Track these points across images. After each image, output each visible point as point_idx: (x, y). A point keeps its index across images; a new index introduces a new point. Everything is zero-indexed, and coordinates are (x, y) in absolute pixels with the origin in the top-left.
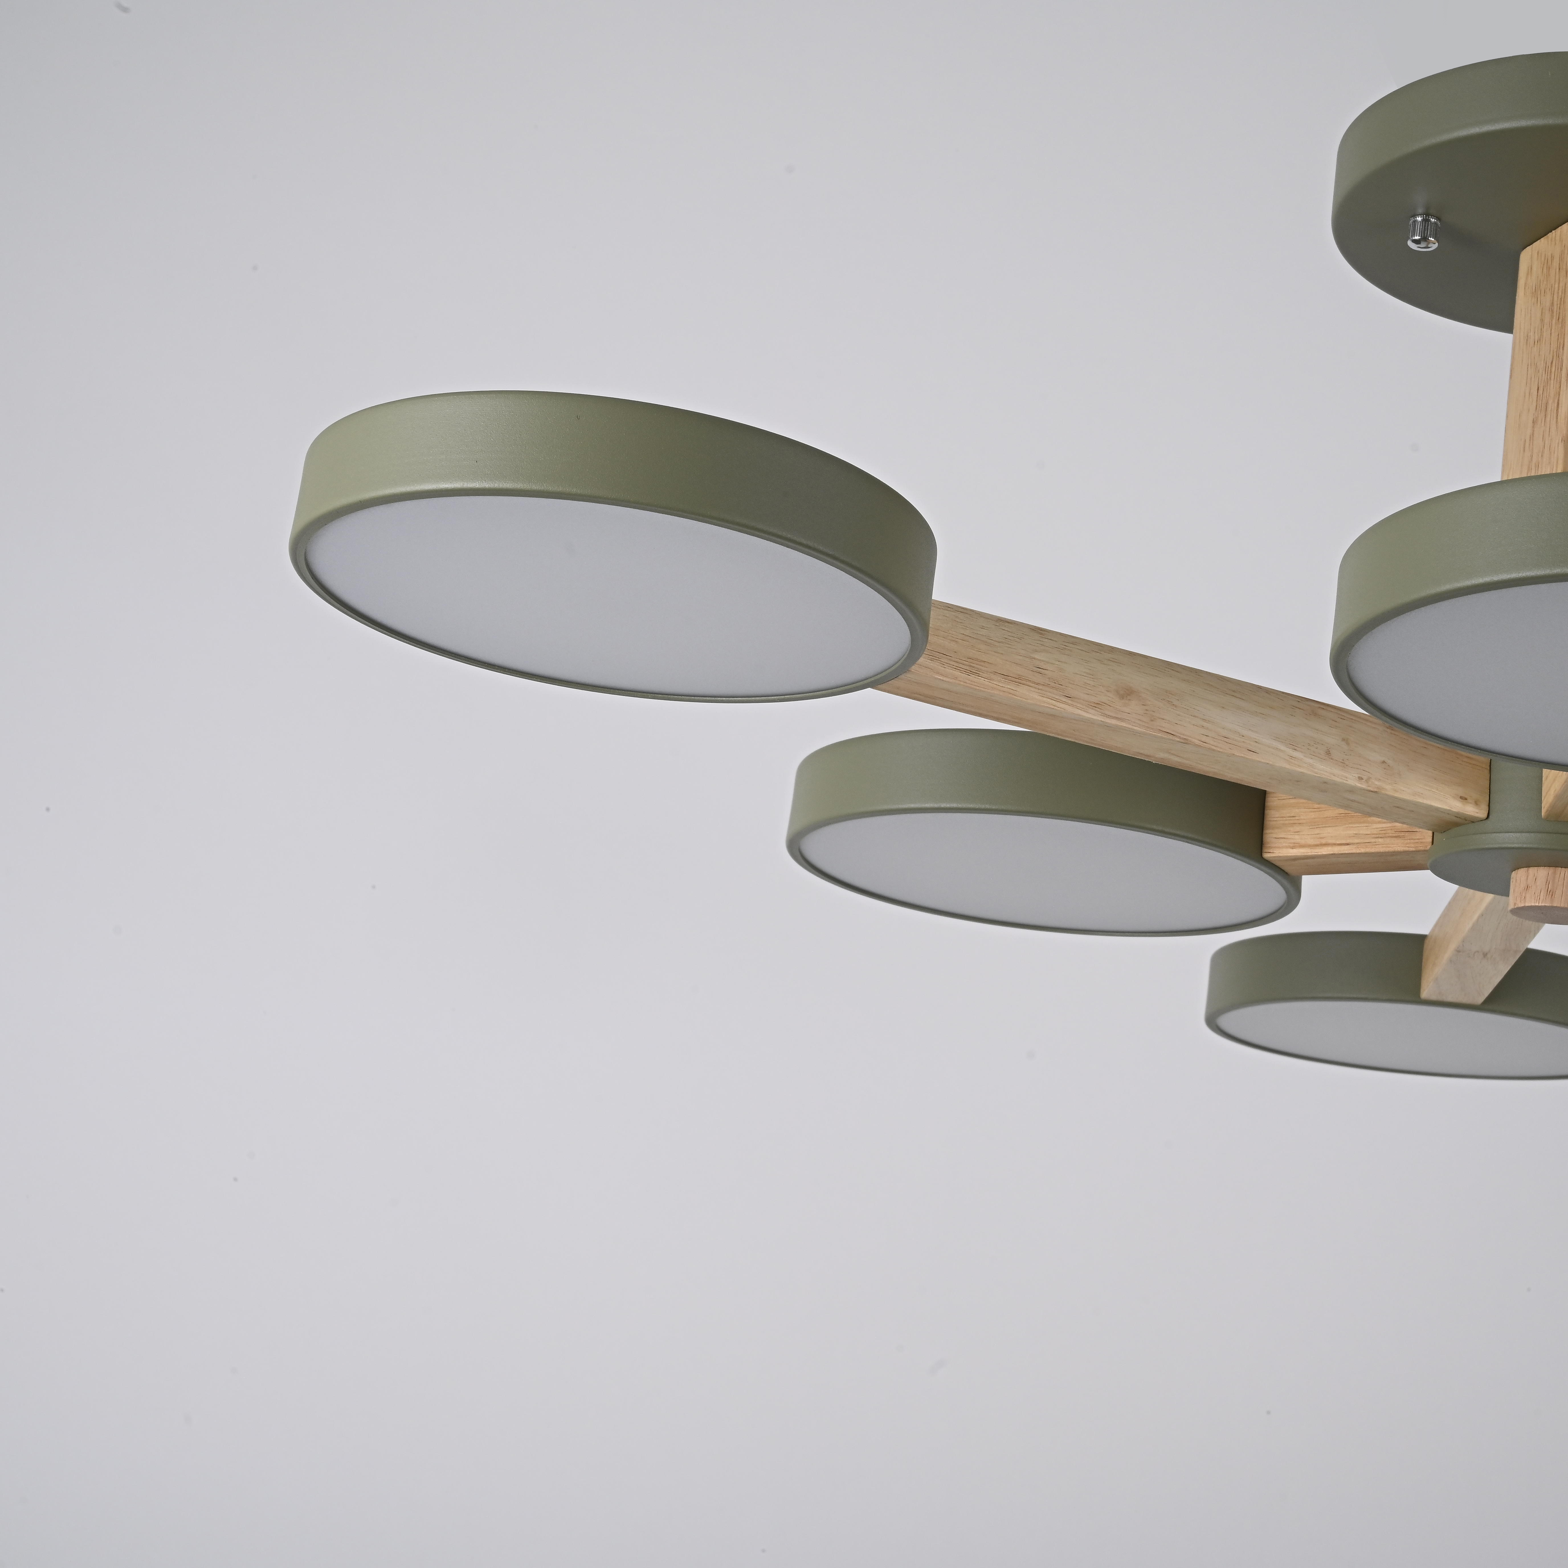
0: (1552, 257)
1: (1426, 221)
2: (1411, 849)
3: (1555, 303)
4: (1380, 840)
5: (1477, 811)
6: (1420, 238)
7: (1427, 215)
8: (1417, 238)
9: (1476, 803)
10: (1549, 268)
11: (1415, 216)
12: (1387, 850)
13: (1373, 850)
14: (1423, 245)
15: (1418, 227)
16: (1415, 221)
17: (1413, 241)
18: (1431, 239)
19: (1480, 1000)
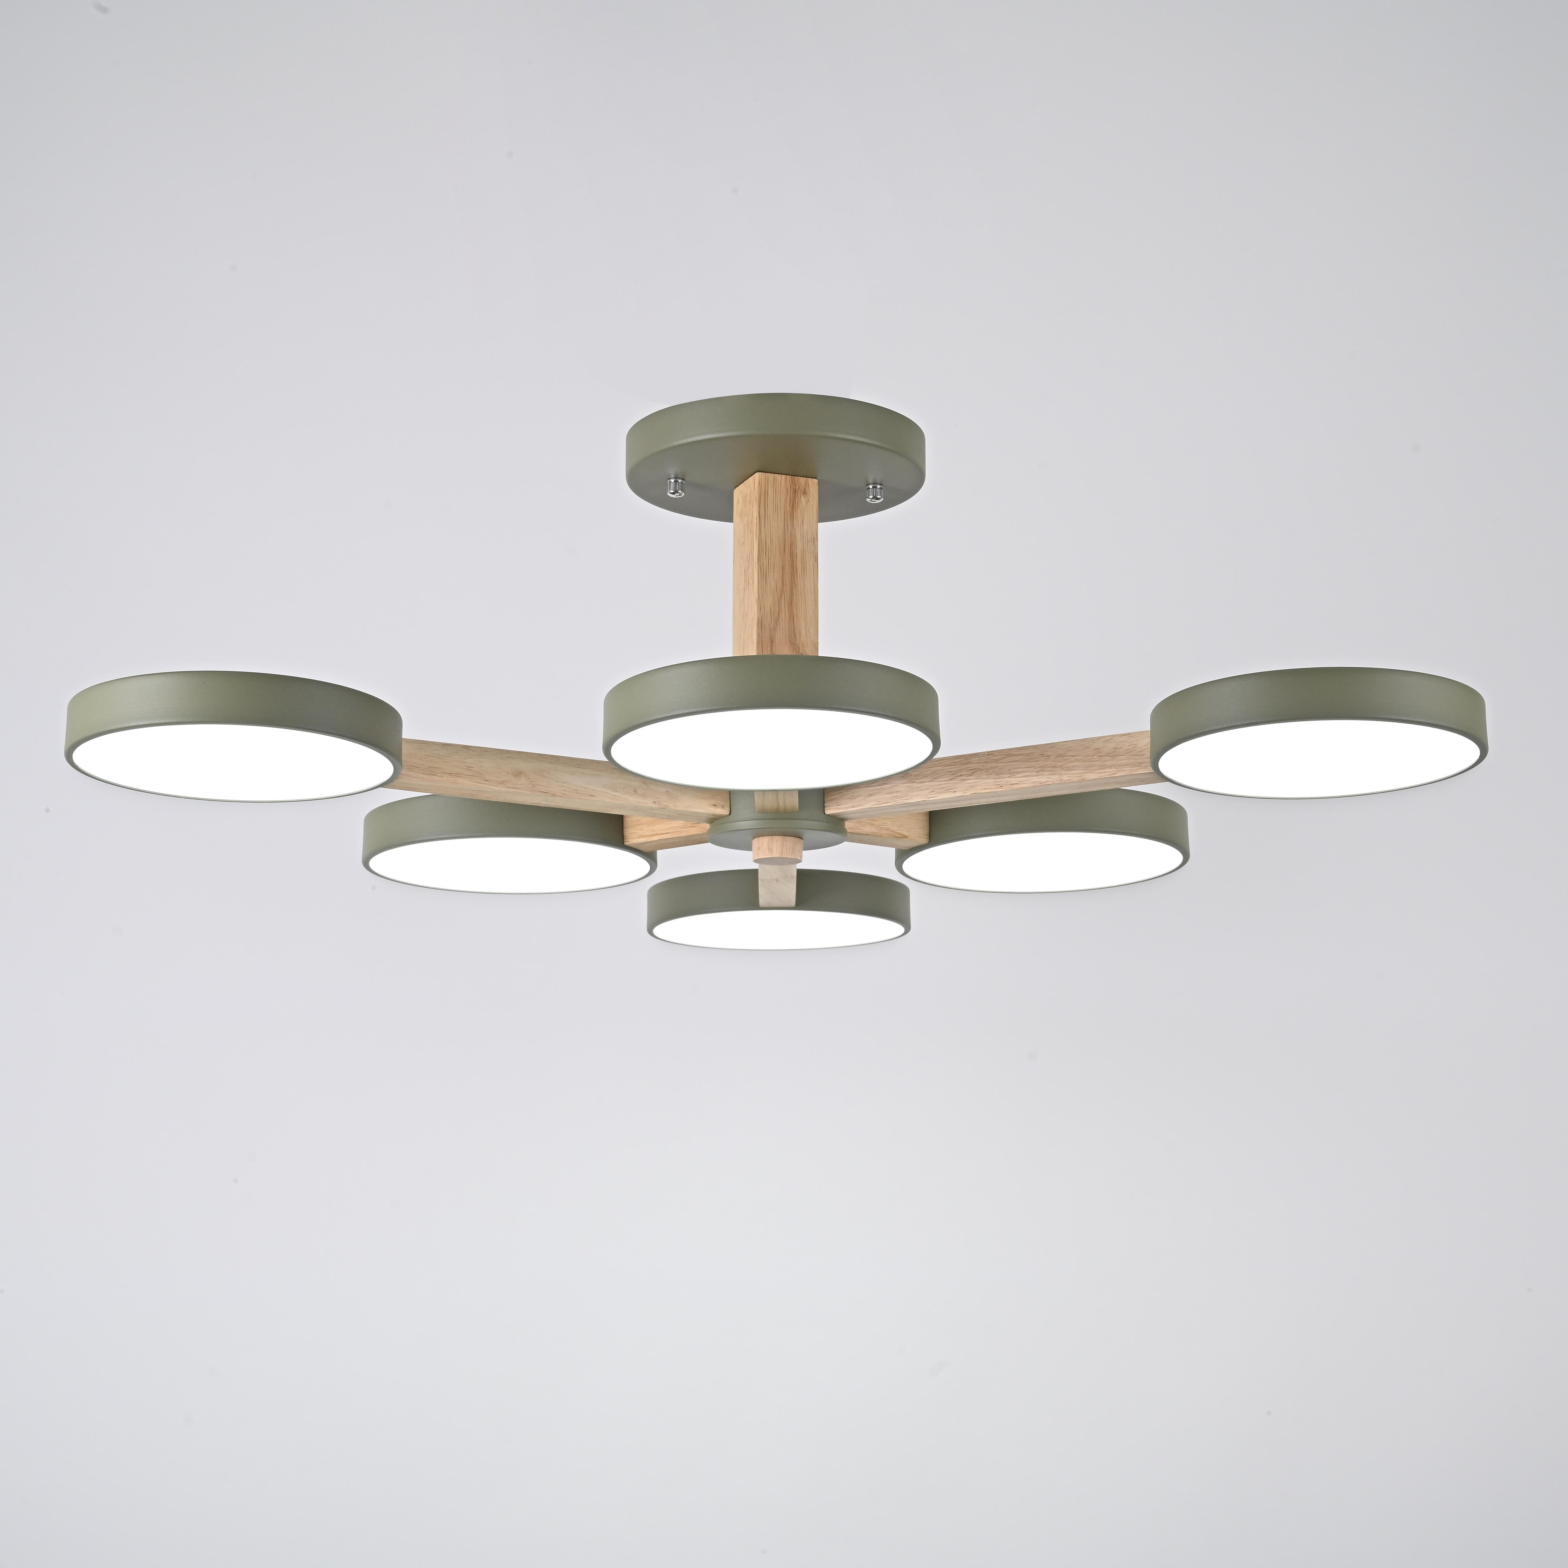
1: (676, 481)
2: (699, 833)
3: (749, 519)
4: (684, 829)
5: (723, 811)
6: (674, 491)
7: (676, 479)
8: (672, 491)
9: (723, 807)
10: (745, 502)
12: (688, 834)
13: (681, 835)
14: (676, 494)
15: (672, 486)
16: (670, 482)
17: (670, 493)
18: (680, 492)
19: (793, 902)
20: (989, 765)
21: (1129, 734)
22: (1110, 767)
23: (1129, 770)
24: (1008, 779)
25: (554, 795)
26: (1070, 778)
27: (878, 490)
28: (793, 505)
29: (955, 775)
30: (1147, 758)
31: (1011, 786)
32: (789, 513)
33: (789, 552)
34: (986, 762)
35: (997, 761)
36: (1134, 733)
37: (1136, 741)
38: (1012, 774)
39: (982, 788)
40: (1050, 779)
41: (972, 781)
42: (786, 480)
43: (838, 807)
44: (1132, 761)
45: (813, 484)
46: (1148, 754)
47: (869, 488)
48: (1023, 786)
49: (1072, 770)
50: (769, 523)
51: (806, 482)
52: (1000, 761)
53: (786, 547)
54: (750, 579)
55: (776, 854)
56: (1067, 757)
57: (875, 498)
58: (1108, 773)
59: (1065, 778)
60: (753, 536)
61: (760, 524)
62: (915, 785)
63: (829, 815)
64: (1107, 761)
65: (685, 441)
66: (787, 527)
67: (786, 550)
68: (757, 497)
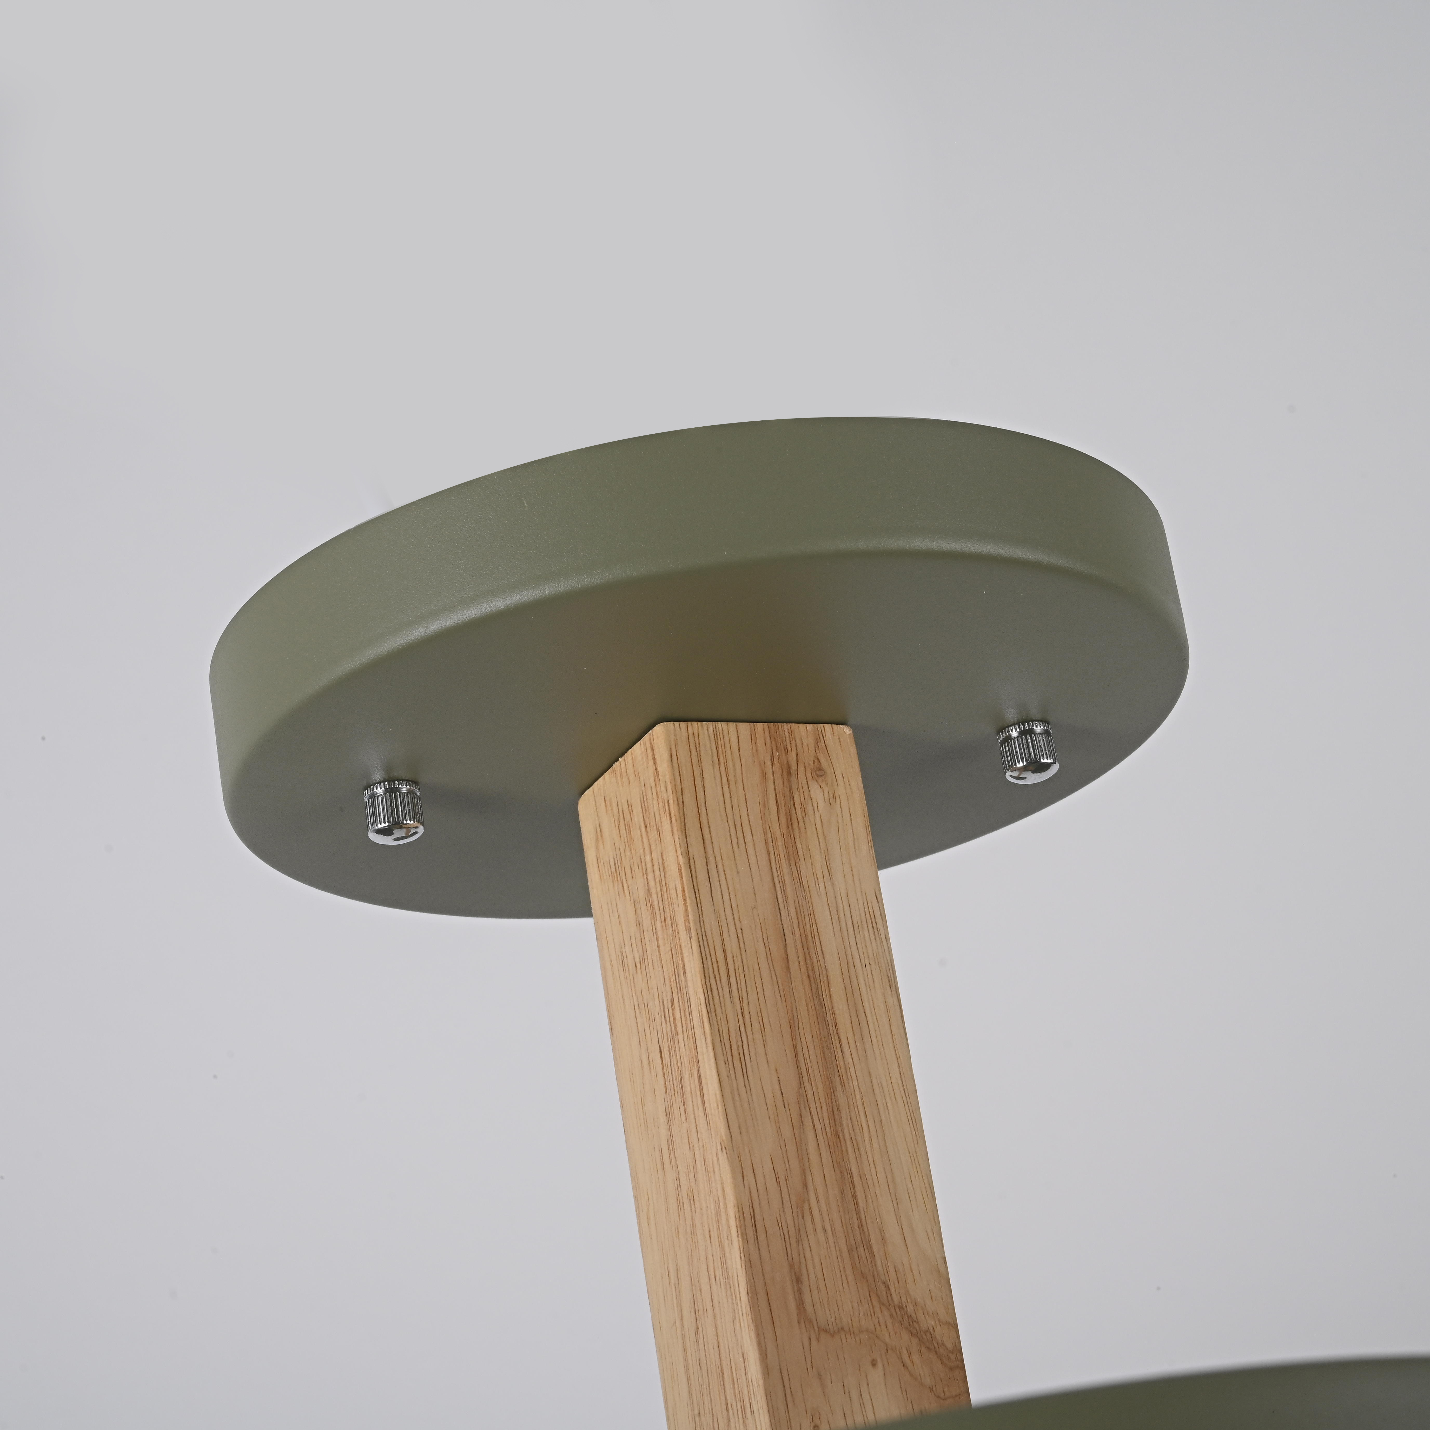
0: (630, 806)
1: (391, 791)
3: (653, 891)
6: (387, 824)
7: (390, 780)
8: (383, 825)
10: (628, 828)
11: (369, 786)
14: (398, 833)
15: (381, 807)
16: (373, 796)
17: (377, 831)
18: (408, 822)
27: (1041, 741)
28: (790, 819)
32: (780, 843)
33: (804, 969)
42: (753, 738)
45: (840, 742)
47: (1009, 738)
50: (723, 882)
51: (819, 738)
53: (791, 951)
54: (686, 1077)
57: (1031, 765)
60: (675, 932)
61: (695, 890)
65: (418, 633)
66: (784, 890)
67: (794, 966)
68: (673, 807)
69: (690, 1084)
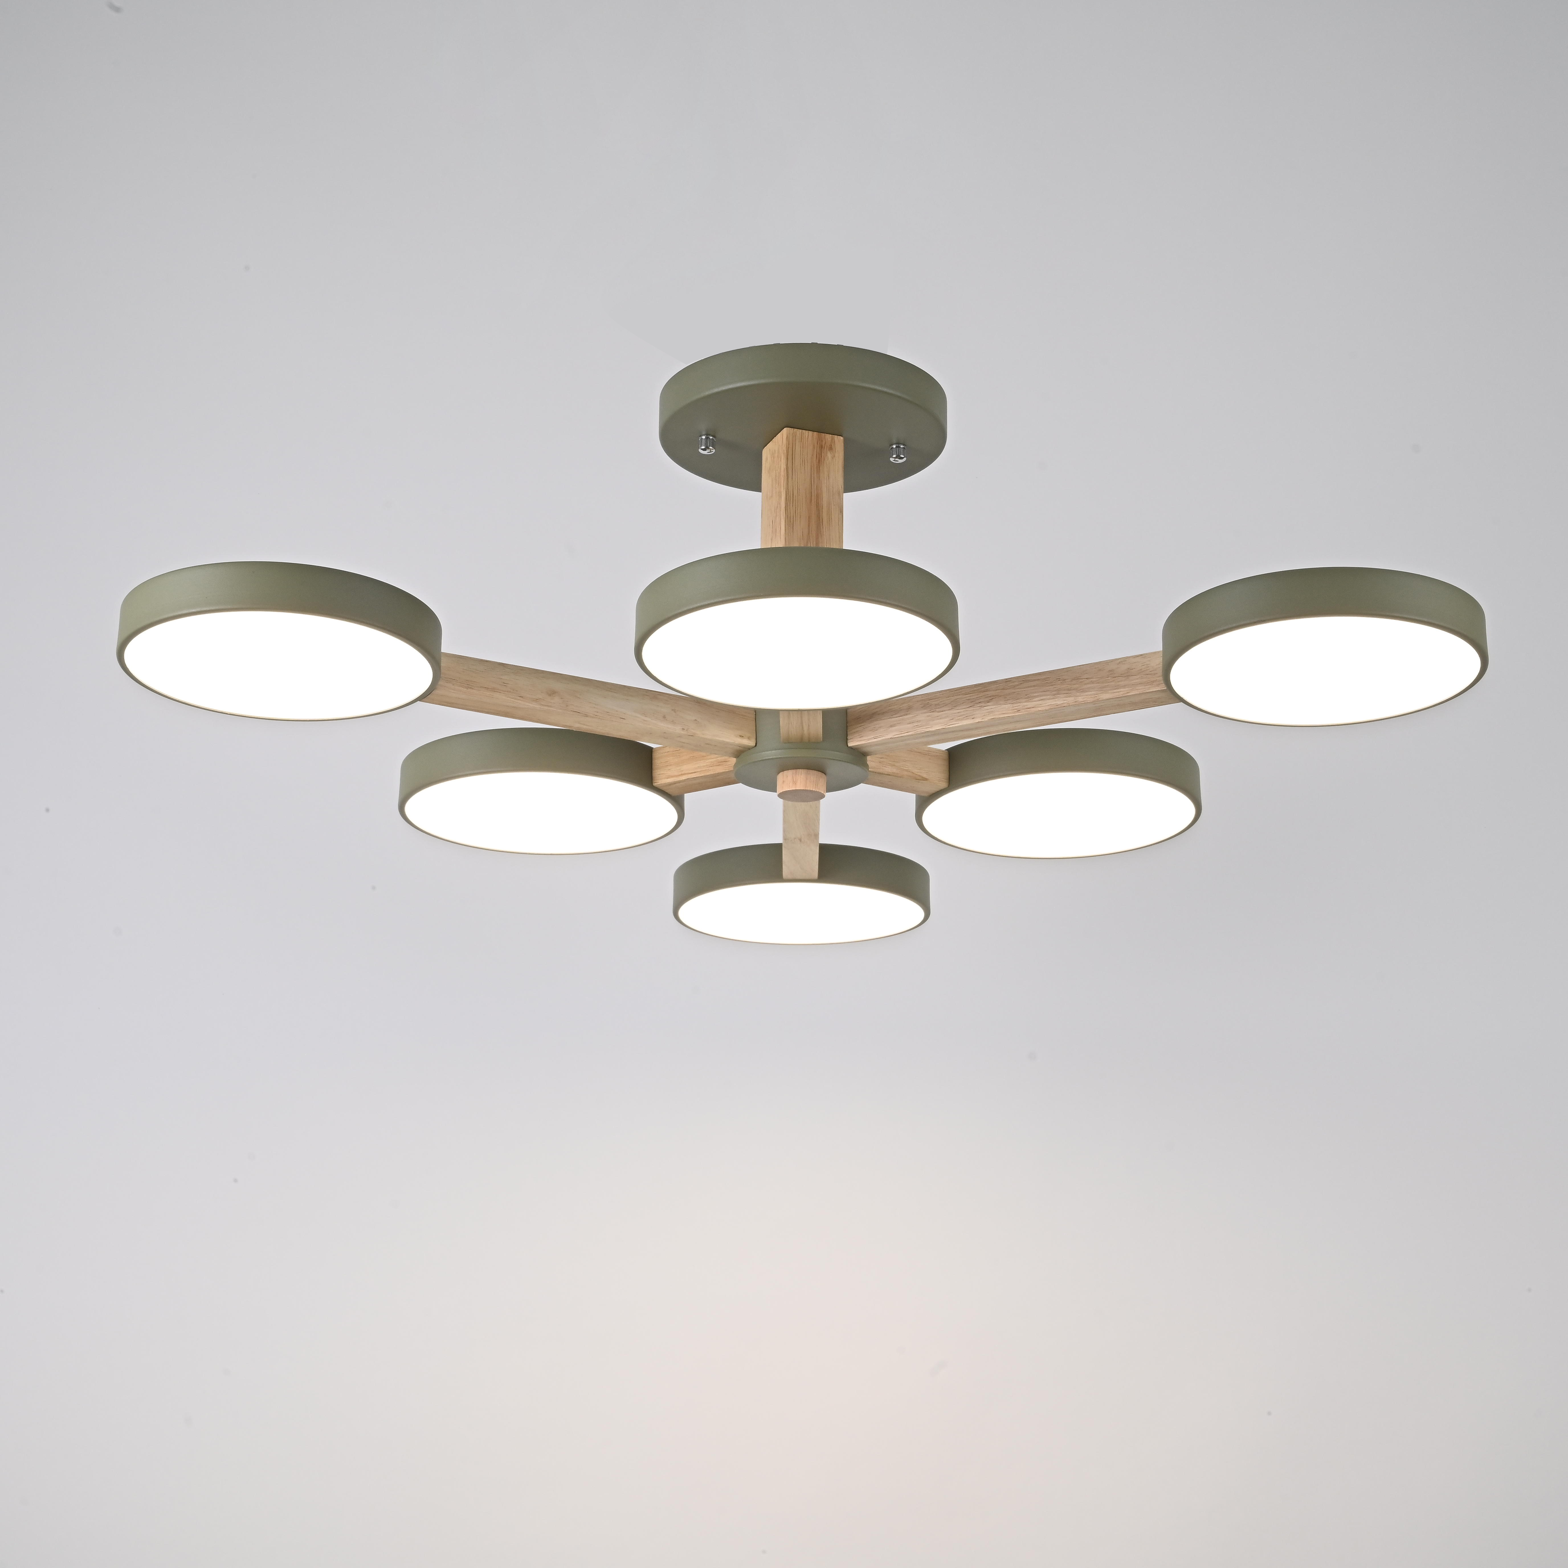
0: (775, 451)
1: (707, 438)
2: (727, 771)
4: (711, 768)
5: (750, 741)
6: (705, 447)
7: (707, 435)
8: (703, 447)
10: (774, 457)
12: (715, 773)
13: (708, 774)
14: (708, 451)
15: (703, 441)
16: (702, 439)
17: (702, 449)
18: (711, 448)
19: (815, 875)
20: (1007, 691)
21: (1142, 655)
22: (1124, 686)
23: (1142, 689)
24: (1025, 704)
25: (586, 716)
26: (1085, 699)
27: (901, 450)
28: (820, 460)
29: (973, 703)
30: (1159, 676)
31: (1028, 710)
32: (815, 467)
33: (816, 503)
34: (1003, 689)
35: (1014, 687)
36: (1146, 654)
37: (1149, 661)
38: (1029, 698)
39: (1000, 713)
40: (1065, 702)
41: (991, 707)
42: (813, 436)
43: (860, 739)
44: (1145, 680)
45: (839, 441)
46: (1160, 672)
47: (893, 448)
48: (1040, 709)
49: (1087, 692)
50: (796, 475)
51: (833, 439)
52: (1018, 687)
53: (813, 498)
54: (777, 527)
55: (799, 787)
56: (1082, 680)
57: (899, 457)
58: (1122, 693)
59: (1080, 699)
61: (787, 475)
62: (936, 714)
63: (851, 748)
64: (1122, 681)
65: (716, 390)
66: (814, 480)
67: (813, 501)
68: (785, 452)
69: (778, 530)
